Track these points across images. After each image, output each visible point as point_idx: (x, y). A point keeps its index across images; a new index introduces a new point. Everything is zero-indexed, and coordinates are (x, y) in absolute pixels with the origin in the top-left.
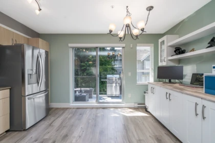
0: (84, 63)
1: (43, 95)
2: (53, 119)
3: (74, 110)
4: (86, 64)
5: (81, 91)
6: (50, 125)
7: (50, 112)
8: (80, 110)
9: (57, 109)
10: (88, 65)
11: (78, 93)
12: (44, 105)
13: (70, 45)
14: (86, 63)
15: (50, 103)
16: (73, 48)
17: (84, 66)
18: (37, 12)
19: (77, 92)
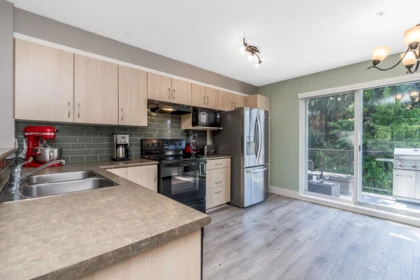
0: (335, 120)
1: (261, 171)
2: (272, 206)
3: (306, 204)
4: (341, 124)
5: (321, 176)
6: (270, 212)
7: (270, 198)
8: (317, 207)
9: (279, 196)
10: (344, 125)
11: (315, 180)
12: (261, 187)
13: (301, 95)
14: (340, 121)
15: (270, 187)
16: (306, 99)
17: (335, 128)
18: (257, 66)
19: (315, 177)
